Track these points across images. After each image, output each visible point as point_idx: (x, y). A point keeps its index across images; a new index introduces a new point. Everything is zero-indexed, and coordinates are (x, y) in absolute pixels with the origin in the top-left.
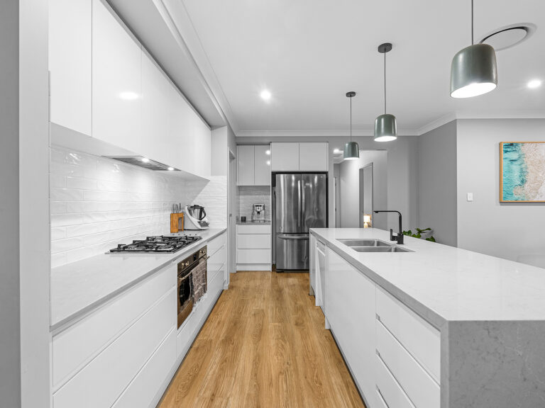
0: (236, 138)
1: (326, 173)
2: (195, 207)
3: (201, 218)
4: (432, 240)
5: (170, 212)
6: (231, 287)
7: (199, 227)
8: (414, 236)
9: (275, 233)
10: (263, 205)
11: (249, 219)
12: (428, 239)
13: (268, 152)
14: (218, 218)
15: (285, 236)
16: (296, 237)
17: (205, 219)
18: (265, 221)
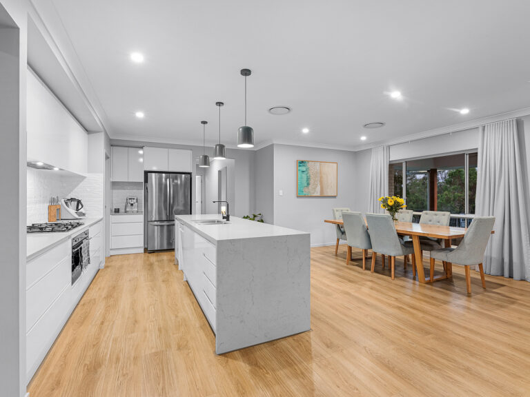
0: (110, 140)
1: (190, 174)
2: (72, 200)
3: (77, 209)
4: (262, 221)
5: (48, 204)
6: (106, 267)
7: (77, 217)
8: (250, 219)
9: (147, 222)
10: (136, 198)
11: (122, 210)
12: (258, 221)
13: (141, 152)
14: (95, 209)
15: (156, 223)
16: (165, 223)
17: (82, 210)
18: (138, 212)
